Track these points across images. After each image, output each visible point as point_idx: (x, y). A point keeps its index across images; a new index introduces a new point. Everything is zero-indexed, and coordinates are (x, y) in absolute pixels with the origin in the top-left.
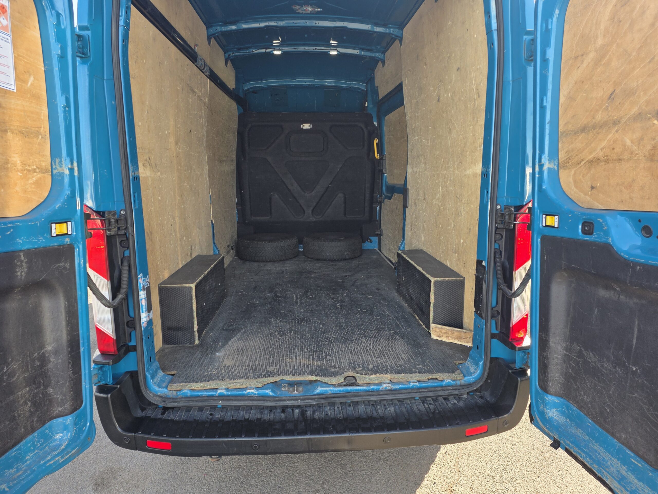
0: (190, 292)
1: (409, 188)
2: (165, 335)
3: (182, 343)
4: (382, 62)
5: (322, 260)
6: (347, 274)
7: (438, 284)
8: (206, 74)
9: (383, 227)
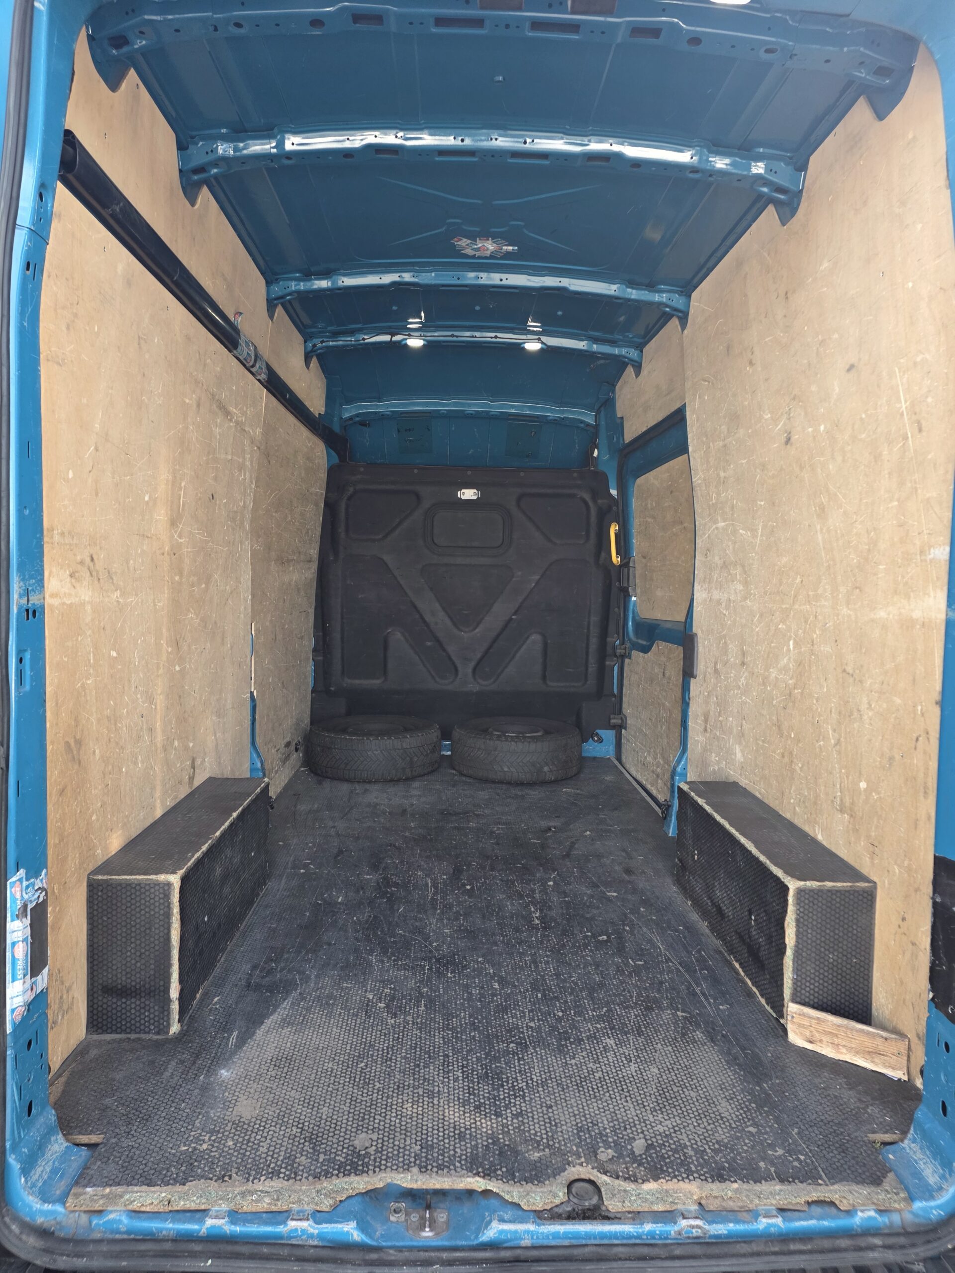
0: (167, 896)
1: (700, 634)
2: (95, 1006)
3: (138, 1030)
4: (633, 366)
5: (494, 782)
6: (552, 824)
7: (807, 896)
8: (259, 377)
9: (627, 710)
